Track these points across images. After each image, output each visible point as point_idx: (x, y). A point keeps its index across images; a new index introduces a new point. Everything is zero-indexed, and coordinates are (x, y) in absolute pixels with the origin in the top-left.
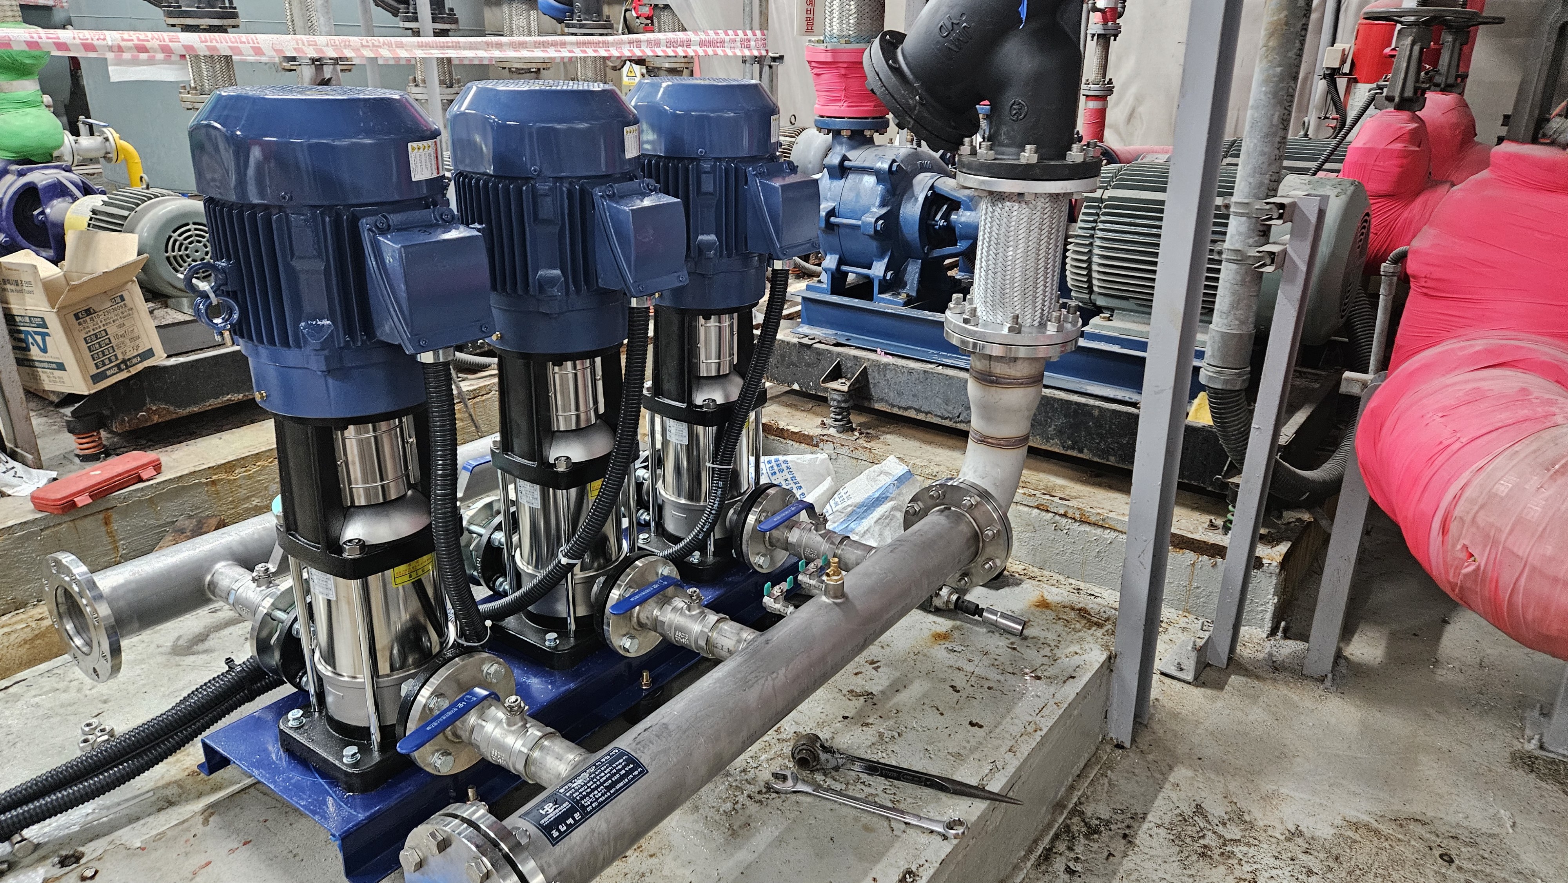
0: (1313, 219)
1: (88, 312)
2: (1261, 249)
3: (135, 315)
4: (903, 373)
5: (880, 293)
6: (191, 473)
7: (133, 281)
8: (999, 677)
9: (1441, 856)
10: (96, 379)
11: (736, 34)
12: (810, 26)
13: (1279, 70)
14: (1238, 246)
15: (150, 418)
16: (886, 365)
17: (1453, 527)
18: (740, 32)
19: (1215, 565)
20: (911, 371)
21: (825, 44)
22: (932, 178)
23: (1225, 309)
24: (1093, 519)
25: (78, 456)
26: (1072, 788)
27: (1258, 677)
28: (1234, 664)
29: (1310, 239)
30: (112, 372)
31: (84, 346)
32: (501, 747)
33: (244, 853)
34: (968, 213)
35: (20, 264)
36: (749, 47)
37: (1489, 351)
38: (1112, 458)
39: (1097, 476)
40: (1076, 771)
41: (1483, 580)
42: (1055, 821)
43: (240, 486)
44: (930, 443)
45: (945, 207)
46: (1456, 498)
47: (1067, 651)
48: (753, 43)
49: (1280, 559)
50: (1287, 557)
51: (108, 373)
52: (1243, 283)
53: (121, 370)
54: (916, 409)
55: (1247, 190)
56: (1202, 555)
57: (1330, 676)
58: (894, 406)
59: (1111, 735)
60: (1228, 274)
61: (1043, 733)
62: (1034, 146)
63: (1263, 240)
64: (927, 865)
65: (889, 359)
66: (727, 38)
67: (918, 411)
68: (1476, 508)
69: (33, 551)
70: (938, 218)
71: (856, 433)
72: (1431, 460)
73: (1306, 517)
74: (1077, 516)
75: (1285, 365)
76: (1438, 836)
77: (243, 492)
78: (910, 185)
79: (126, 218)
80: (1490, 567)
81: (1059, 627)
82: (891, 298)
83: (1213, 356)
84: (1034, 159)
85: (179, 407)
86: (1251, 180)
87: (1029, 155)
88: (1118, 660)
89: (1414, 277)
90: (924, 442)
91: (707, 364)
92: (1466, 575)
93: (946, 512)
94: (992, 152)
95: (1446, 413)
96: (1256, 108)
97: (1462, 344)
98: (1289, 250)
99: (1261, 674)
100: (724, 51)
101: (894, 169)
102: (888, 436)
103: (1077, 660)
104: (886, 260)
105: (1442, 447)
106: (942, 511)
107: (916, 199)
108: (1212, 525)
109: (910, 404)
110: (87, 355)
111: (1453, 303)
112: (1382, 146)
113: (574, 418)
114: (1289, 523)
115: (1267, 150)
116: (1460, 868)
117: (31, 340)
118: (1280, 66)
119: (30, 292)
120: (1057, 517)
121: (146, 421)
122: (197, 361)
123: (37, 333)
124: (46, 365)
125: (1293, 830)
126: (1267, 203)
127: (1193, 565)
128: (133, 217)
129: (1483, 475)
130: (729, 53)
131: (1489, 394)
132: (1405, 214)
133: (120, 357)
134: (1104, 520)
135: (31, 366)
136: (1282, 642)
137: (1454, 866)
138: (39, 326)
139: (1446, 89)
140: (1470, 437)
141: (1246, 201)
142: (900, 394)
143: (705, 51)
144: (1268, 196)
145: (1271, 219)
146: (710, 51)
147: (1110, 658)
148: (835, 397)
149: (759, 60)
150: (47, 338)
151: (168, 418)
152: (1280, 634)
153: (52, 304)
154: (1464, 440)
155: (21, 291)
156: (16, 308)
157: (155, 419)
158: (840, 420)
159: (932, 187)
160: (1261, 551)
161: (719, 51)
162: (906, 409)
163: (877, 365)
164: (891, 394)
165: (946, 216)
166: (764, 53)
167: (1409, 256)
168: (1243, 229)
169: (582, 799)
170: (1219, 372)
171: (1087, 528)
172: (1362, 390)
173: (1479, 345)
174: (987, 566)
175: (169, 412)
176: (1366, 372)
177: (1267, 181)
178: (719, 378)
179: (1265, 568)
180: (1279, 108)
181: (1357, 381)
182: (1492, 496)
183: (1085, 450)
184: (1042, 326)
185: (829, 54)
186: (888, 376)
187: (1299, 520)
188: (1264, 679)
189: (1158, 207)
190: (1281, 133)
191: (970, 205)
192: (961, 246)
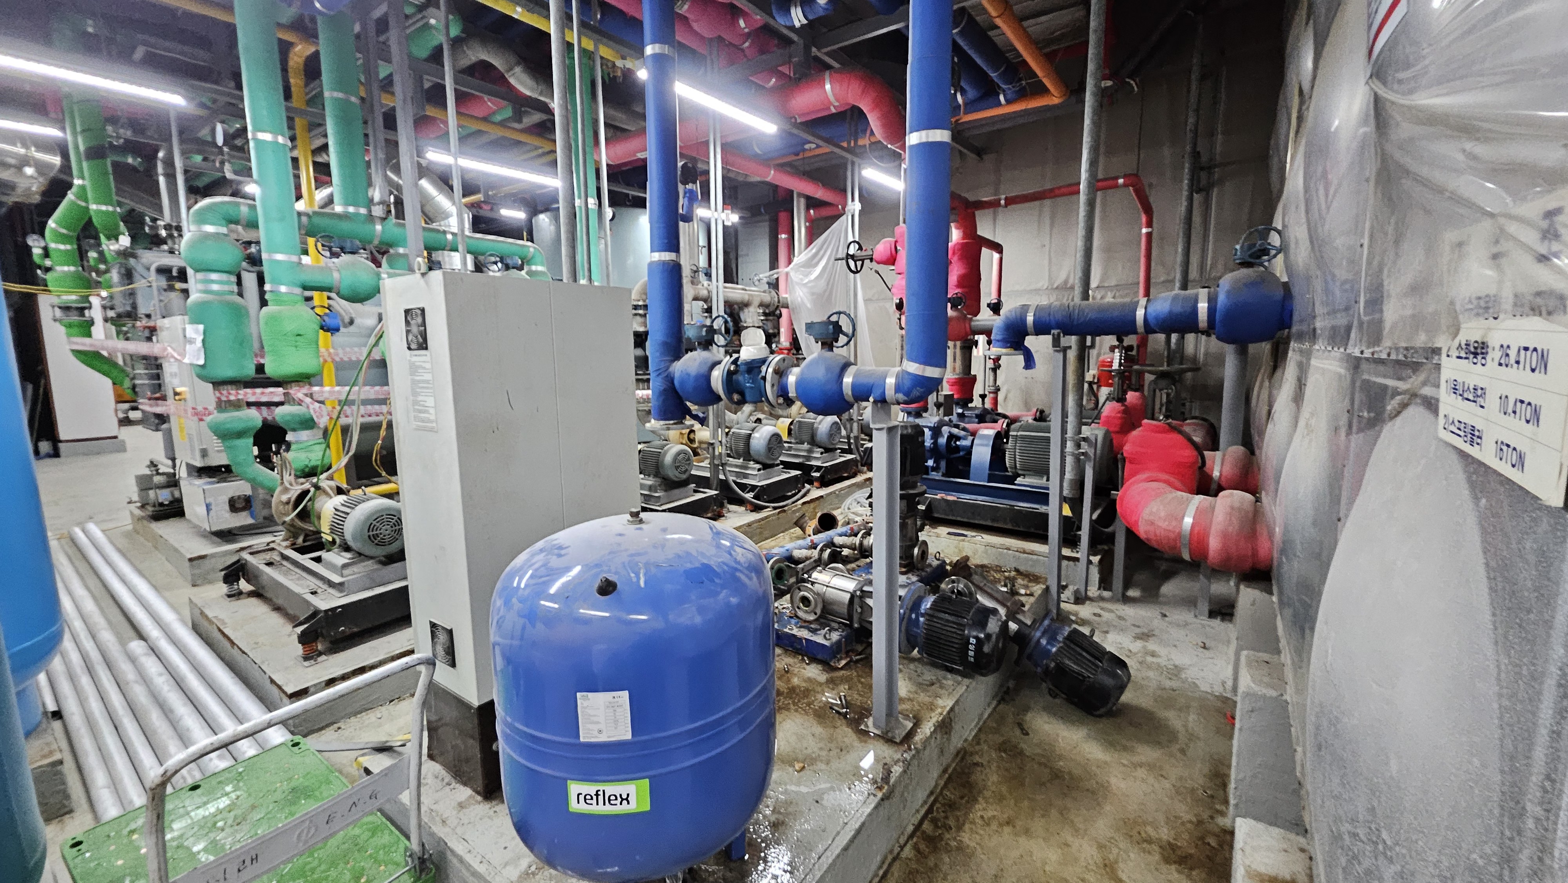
0: (1094, 442)
2: (1079, 451)
5: (932, 472)
14: (1071, 452)
19: (1074, 565)
22: (948, 429)
23: (1070, 472)
24: (1034, 554)
28: (1087, 597)
29: (1094, 448)
34: (964, 441)
45: (955, 440)
49: (1098, 560)
50: (1100, 560)
52: (1074, 463)
55: (1071, 433)
56: (1069, 561)
57: (1121, 599)
58: (942, 515)
60: (1068, 460)
63: (1078, 448)
70: (952, 443)
71: (929, 527)
73: (1105, 546)
78: (940, 432)
83: (1067, 487)
86: (1072, 430)
89: (1127, 458)
98: (1088, 452)
99: (1097, 601)
101: (935, 426)
102: (940, 527)
104: (933, 460)
107: (944, 437)
108: (1072, 551)
109: (950, 514)
111: (1134, 465)
112: (1113, 416)
114: (1098, 549)
118: (1078, 385)
126: (1079, 437)
127: (1067, 565)
136: (1103, 591)
141: (1071, 437)
142: (945, 510)
144: (1078, 435)
145: (1081, 442)
152: (1102, 589)
159: (950, 432)
163: (935, 499)
164: (941, 510)
165: (955, 443)
167: (1125, 451)
168: (1072, 446)
170: (1070, 492)
172: (1117, 497)
176: (1117, 491)
177: (1078, 430)
179: (1094, 563)
181: (1115, 494)
187: (1103, 547)
188: (1100, 603)
189: (1048, 439)
190: (1080, 408)
191: (965, 438)
192: (961, 453)
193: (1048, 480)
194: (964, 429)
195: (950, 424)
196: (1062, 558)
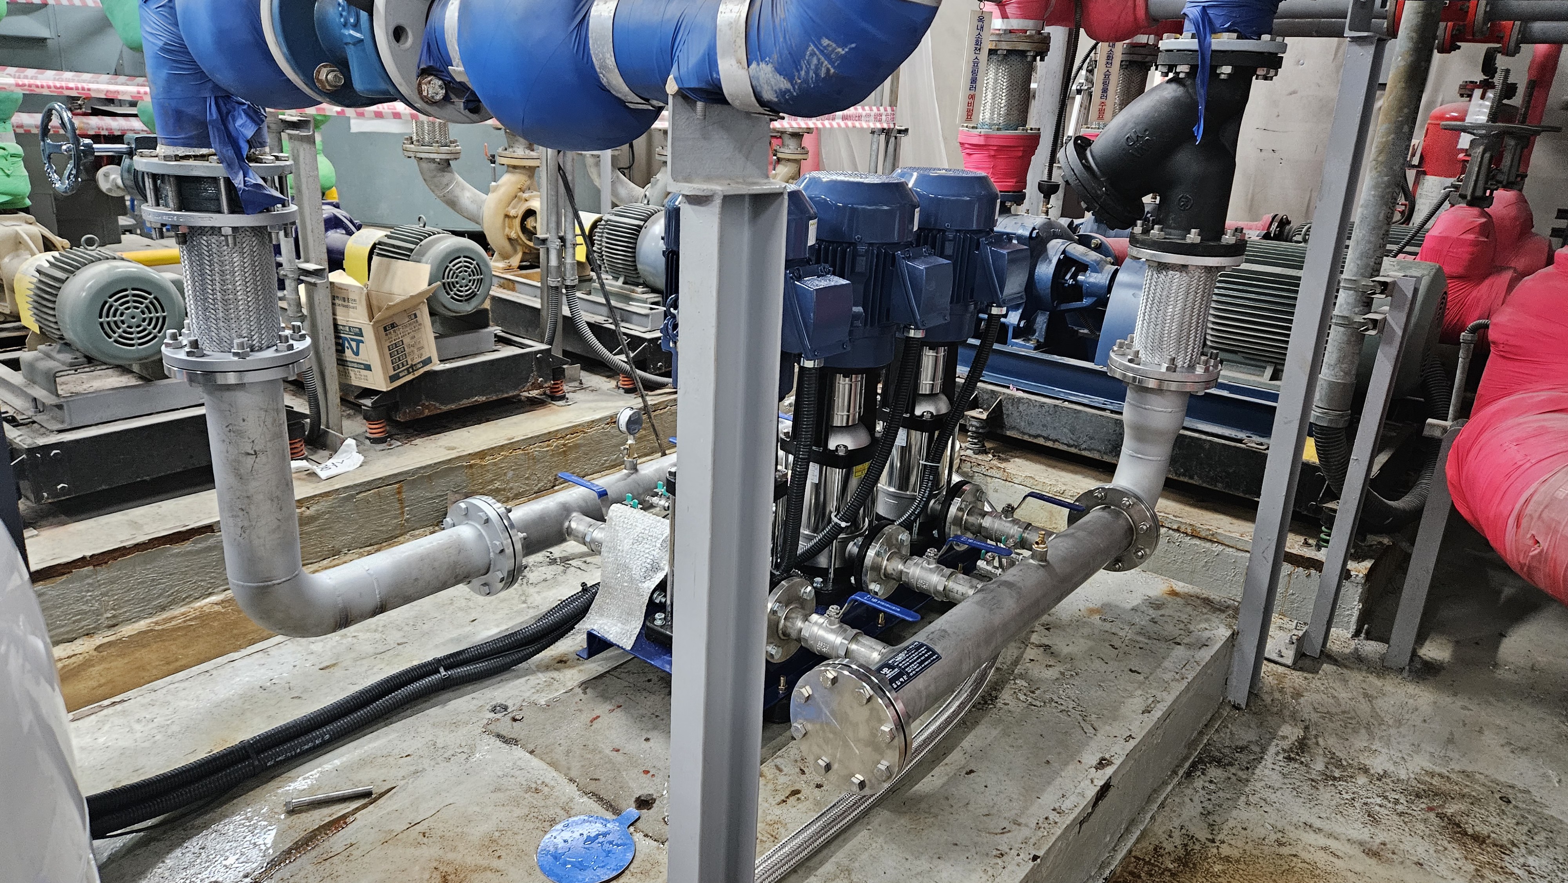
0: (1410, 295)
1: (393, 326)
2: (1366, 316)
3: (423, 329)
4: (1034, 407)
5: (1014, 338)
6: (456, 458)
7: (424, 302)
8: (1146, 641)
9: (1501, 798)
10: (393, 379)
11: (871, 110)
12: (969, 114)
13: (1386, 179)
14: (1346, 314)
15: (422, 412)
16: (1020, 399)
17: (1524, 522)
18: (874, 108)
19: (1309, 576)
20: (1042, 405)
21: (979, 130)
22: (1063, 244)
23: (1333, 363)
24: (1203, 534)
25: (367, 438)
26: (1201, 733)
27: (1346, 667)
28: (1326, 656)
29: (1406, 310)
30: (403, 374)
31: (387, 352)
32: (824, 640)
33: (618, 713)
34: (1094, 275)
35: (350, 286)
36: (880, 121)
37: (1551, 401)
38: (1220, 485)
39: (1203, 501)
40: (1204, 721)
41: (1546, 560)
42: (1191, 754)
43: (488, 471)
44: (1054, 467)
45: (1074, 269)
46: (1527, 501)
47: (1199, 627)
48: (884, 118)
49: (1366, 572)
50: (1371, 570)
51: (401, 375)
52: (1349, 342)
53: (409, 373)
54: (1044, 438)
55: (1355, 269)
56: (1298, 567)
57: (1407, 668)
58: (1024, 434)
59: (1229, 698)
60: (1336, 334)
61: (1189, 680)
62: (1197, 230)
63: (1366, 309)
64: (1116, 756)
65: (1020, 394)
66: (864, 113)
67: (1047, 439)
68: (1542, 507)
69: (350, 510)
70: (1067, 277)
71: (990, 456)
72: (1508, 476)
73: (1386, 541)
74: (1189, 531)
75: (1381, 410)
76: (1498, 784)
77: (490, 476)
78: (1045, 250)
79: (411, 250)
80: (1551, 550)
81: (1189, 609)
82: (1023, 343)
83: (1321, 400)
84: (1198, 240)
85: (442, 404)
86: (1359, 262)
87: (1193, 236)
88: (1240, 636)
89: (1494, 343)
90: (1050, 466)
91: (925, 384)
92: (1533, 557)
93: (1107, 510)
94: (1163, 233)
95: (1519, 442)
96: (1365, 206)
97: (1530, 394)
98: (1389, 318)
99: (1348, 664)
100: (860, 124)
101: (1034, 235)
102: (1016, 460)
103: (1207, 634)
104: (1020, 311)
105: (1516, 466)
106: (1103, 509)
107: (1050, 261)
108: (1306, 543)
109: (1039, 432)
110: (389, 359)
111: (1522, 364)
112: (1455, 235)
113: (845, 417)
114: (1371, 546)
115: (1372, 239)
116: (1516, 807)
117: (347, 345)
118: (1387, 176)
119: (353, 308)
120: (1171, 532)
121: (420, 414)
122: (458, 368)
123: (353, 340)
124: (356, 365)
125: (1382, 773)
126: (1373, 281)
127: (1290, 575)
128: (419, 250)
129: (1547, 485)
130: (865, 125)
131: (1550, 430)
132: (1474, 293)
133: (410, 363)
134: (1213, 535)
135: (344, 365)
136: (1365, 642)
137: (1511, 806)
138: (356, 335)
139: (1508, 186)
140: (1539, 459)
141: (1354, 278)
142: (1030, 424)
143: (846, 124)
144: (1372, 276)
145: (1374, 293)
146: (850, 123)
147: (1233, 634)
148: (975, 423)
149: (887, 132)
150: (361, 344)
151: (435, 412)
152: (1363, 635)
153: (371, 316)
154: (1533, 461)
155: (347, 307)
156: (341, 320)
157: (427, 413)
158: (975, 444)
159: (1064, 252)
160: (1351, 565)
161: (857, 124)
162: (1036, 437)
163: (1012, 399)
164: (1023, 424)
165: (1074, 276)
166: (892, 126)
167: (1490, 327)
168: (1351, 300)
169: (906, 667)
170: (1325, 413)
171: (1198, 542)
172: (1443, 434)
173: (1544, 395)
174: (1140, 554)
175: (436, 408)
176: (1446, 420)
177: (1372, 264)
178: (932, 396)
179: (1352, 578)
180: (1384, 207)
181: (1438, 426)
182: (1553, 499)
183: (1196, 477)
184: (1191, 367)
185: (982, 138)
186: (1020, 409)
187: (1380, 543)
188: (1352, 669)
189: (1295, 282)
190: (1385, 227)
191: (1097, 268)
192: (1086, 302)
193: (1276, 376)
194: (1099, 248)
195: (1071, 234)
196: (1282, 556)
